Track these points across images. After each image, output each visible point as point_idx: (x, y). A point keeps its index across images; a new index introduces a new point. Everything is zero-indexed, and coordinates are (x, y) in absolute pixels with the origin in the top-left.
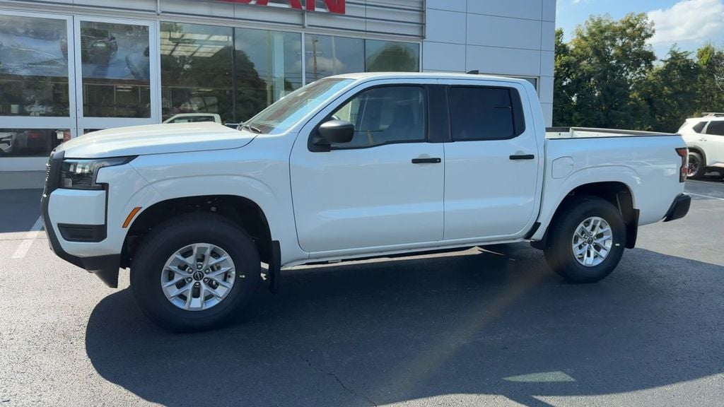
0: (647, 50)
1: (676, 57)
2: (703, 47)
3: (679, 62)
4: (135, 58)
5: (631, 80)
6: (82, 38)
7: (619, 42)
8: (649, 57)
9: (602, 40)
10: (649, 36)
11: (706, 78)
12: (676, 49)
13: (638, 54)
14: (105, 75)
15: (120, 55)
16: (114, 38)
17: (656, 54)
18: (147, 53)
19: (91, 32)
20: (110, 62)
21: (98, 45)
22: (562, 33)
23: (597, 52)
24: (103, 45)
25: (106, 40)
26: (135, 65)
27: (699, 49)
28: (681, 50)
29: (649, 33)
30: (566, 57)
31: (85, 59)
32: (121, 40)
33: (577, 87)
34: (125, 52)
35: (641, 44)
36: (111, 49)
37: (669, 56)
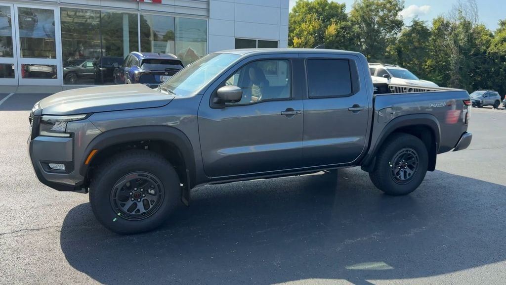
0: (399, 19)
1: (416, 23)
2: (436, 18)
3: (417, 27)
4: (48, 26)
5: (387, 39)
6: (19, 15)
7: (381, 14)
8: (399, 24)
9: (368, 11)
10: (400, 10)
11: (438, 38)
12: (416, 19)
13: (392, 22)
14: (32, 35)
15: (39, 25)
16: (36, 16)
17: (405, 22)
18: (54, 24)
19: (24, 13)
20: (34, 28)
21: (28, 19)
22: (345, 6)
23: (364, 20)
24: (30, 19)
25: (32, 17)
26: (48, 30)
27: (434, 19)
28: (420, 19)
29: (401, 8)
30: (344, 22)
31: (21, 27)
32: (39, 17)
33: (350, 43)
34: (42, 23)
35: (395, 15)
36: (35, 21)
37: (412, 24)
